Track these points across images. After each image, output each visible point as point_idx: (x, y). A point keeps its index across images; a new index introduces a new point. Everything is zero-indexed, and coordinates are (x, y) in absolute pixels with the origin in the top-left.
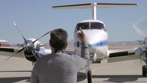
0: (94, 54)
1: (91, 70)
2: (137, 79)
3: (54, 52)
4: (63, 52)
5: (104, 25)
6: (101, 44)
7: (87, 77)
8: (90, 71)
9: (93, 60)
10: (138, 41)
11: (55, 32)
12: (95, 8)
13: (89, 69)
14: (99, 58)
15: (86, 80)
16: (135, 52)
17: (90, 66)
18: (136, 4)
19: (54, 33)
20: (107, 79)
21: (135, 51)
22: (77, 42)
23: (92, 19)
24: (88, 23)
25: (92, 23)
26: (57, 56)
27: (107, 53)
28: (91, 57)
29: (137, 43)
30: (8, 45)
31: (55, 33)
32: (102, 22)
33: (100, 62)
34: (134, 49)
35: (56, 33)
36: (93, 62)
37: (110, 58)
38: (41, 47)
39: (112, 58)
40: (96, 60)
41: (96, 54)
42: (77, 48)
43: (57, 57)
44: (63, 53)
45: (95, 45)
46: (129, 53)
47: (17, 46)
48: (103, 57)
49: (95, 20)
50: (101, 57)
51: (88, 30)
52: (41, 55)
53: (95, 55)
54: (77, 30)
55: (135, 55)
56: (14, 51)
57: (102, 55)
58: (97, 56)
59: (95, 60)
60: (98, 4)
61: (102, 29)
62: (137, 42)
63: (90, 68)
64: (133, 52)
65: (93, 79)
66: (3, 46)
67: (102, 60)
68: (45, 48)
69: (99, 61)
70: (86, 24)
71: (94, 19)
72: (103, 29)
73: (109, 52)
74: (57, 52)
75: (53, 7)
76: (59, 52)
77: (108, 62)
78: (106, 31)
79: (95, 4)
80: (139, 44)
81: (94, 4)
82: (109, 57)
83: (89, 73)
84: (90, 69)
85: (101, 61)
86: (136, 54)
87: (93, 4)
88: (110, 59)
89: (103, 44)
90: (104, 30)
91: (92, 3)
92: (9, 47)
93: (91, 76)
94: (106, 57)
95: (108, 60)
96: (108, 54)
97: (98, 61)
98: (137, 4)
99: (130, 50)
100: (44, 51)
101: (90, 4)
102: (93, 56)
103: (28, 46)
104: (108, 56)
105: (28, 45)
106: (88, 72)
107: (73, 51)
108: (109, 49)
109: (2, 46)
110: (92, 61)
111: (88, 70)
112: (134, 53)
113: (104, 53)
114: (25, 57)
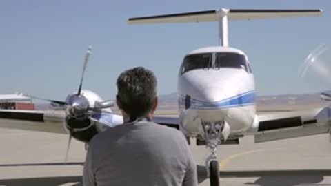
0: (224, 122)
1: (216, 160)
2: (322, 179)
3: (128, 119)
4: (149, 120)
5: (247, 59)
6: (240, 100)
7: (208, 175)
8: (216, 162)
9: (222, 137)
10: (323, 94)
11: (126, 77)
12: (225, 20)
13: (213, 156)
14: (235, 131)
15: (208, 181)
16: (316, 119)
17: (215, 149)
18: (319, 11)
19: (125, 80)
20: (254, 179)
21: (317, 116)
22: (184, 98)
23: (219, 45)
24: (210, 54)
25: (218, 54)
26: (136, 128)
27: (253, 121)
28: (218, 131)
29: (322, 99)
30: (32, 106)
31: (127, 79)
32: (241, 53)
33: (237, 141)
34: (315, 111)
35: (129, 80)
36: (223, 142)
37: (261, 132)
38: (103, 110)
39: (265, 132)
40: (229, 137)
41: (229, 124)
42: (184, 110)
43: (134, 131)
44: (150, 123)
45: (226, 104)
46: (303, 119)
47: (50, 108)
48: (244, 130)
49: (226, 48)
50: (240, 130)
51: (211, 70)
52: (104, 126)
53: (227, 126)
54: (184, 70)
55: (317, 124)
56: (44, 119)
57: (242, 124)
58: (231, 128)
59: (226, 138)
60: (232, 11)
61: (241, 68)
62: (322, 96)
63: (216, 155)
64: (312, 119)
65: (221, 180)
66: (19, 109)
67: (242, 136)
68: (112, 110)
69: (235, 138)
70: (205, 56)
71: (222, 45)
72: (243, 66)
73: (258, 120)
74: (135, 120)
75: (130, 19)
76: (139, 121)
77: (256, 142)
78: (251, 72)
79: (226, 11)
80: (327, 100)
81: (224, 12)
82: (257, 129)
83: (213, 167)
84: (215, 158)
85: (240, 139)
86: (320, 123)
87: (221, 10)
88: (260, 135)
89: (243, 100)
90: (246, 70)
91: (217, 10)
92: (33, 109)
93: (219, 174)
94: (250, 130)
95: (256, 137)
96: (256, 124)
97: (234, 140)
98: (321, 10)
99: (305, 114)
100: (112, 117)
101: (213, 12)
102: (222, 128)
103: (74, 108)
104: (255, 128)
105: (74, 104)
106: (211, 163)
107: (177, 116)
108: (258, 112)
109: (17, 107)
110: (219, 140)
111: (210, 160)
112: (314, 121)
113: (247, 121)
114: (68, 131)
